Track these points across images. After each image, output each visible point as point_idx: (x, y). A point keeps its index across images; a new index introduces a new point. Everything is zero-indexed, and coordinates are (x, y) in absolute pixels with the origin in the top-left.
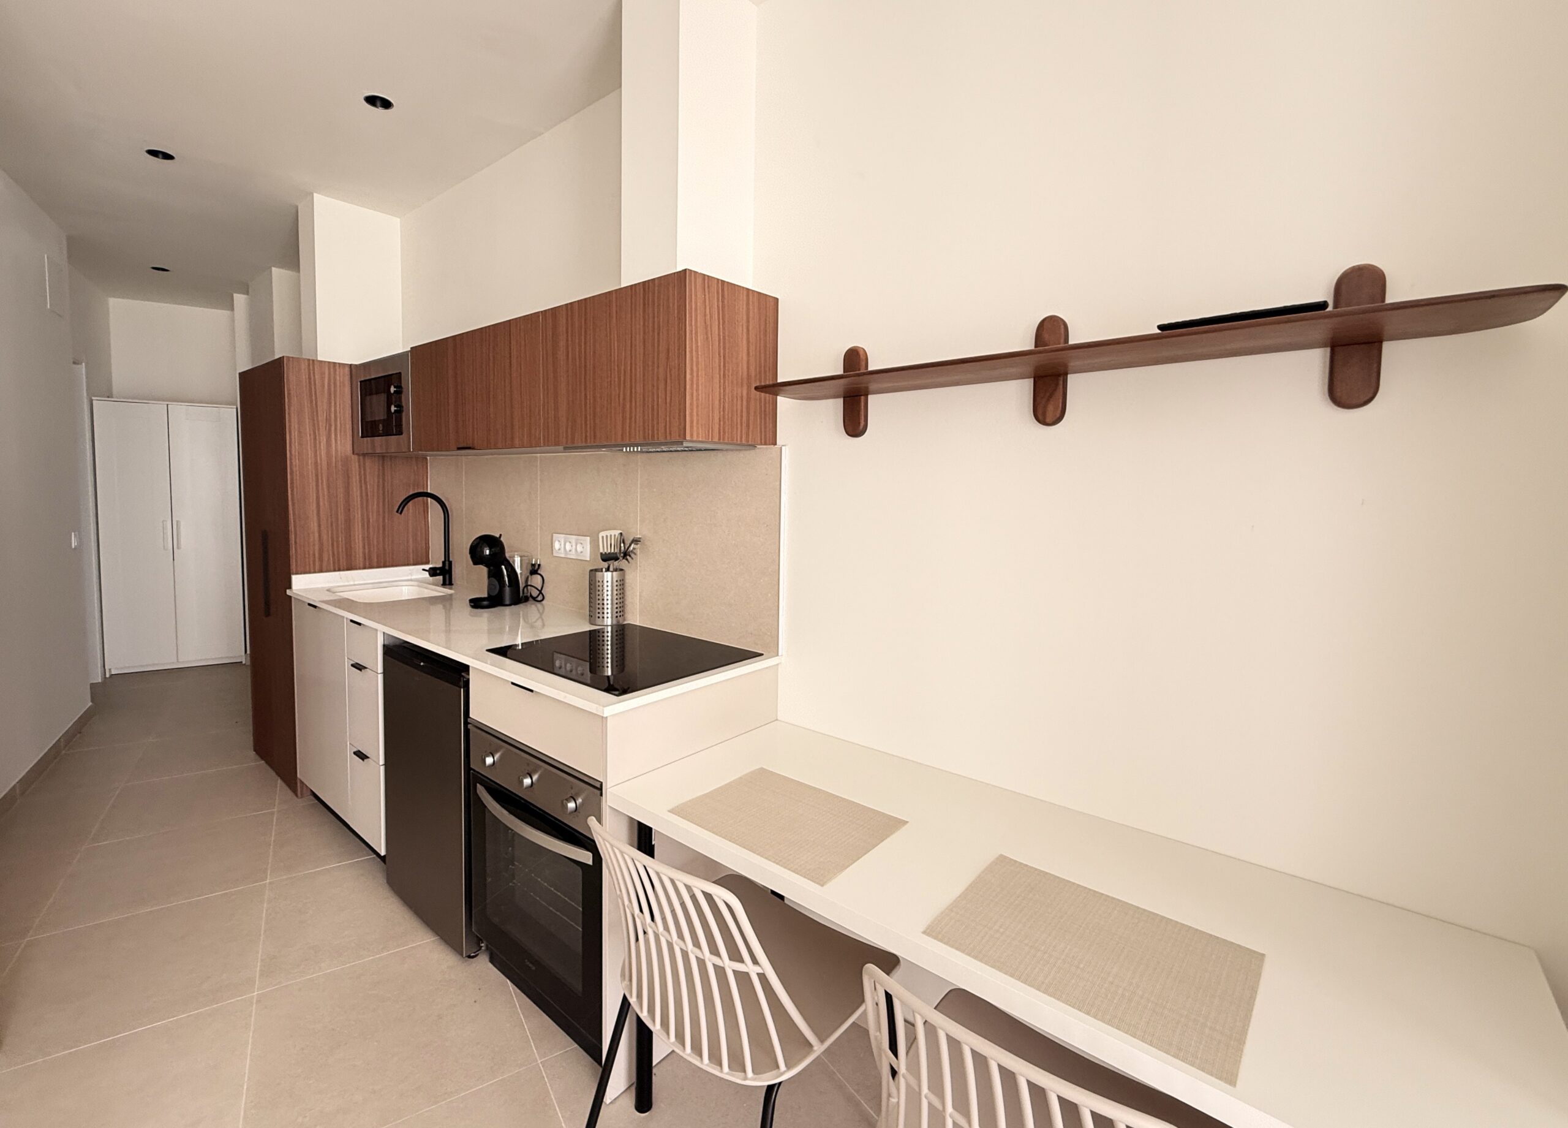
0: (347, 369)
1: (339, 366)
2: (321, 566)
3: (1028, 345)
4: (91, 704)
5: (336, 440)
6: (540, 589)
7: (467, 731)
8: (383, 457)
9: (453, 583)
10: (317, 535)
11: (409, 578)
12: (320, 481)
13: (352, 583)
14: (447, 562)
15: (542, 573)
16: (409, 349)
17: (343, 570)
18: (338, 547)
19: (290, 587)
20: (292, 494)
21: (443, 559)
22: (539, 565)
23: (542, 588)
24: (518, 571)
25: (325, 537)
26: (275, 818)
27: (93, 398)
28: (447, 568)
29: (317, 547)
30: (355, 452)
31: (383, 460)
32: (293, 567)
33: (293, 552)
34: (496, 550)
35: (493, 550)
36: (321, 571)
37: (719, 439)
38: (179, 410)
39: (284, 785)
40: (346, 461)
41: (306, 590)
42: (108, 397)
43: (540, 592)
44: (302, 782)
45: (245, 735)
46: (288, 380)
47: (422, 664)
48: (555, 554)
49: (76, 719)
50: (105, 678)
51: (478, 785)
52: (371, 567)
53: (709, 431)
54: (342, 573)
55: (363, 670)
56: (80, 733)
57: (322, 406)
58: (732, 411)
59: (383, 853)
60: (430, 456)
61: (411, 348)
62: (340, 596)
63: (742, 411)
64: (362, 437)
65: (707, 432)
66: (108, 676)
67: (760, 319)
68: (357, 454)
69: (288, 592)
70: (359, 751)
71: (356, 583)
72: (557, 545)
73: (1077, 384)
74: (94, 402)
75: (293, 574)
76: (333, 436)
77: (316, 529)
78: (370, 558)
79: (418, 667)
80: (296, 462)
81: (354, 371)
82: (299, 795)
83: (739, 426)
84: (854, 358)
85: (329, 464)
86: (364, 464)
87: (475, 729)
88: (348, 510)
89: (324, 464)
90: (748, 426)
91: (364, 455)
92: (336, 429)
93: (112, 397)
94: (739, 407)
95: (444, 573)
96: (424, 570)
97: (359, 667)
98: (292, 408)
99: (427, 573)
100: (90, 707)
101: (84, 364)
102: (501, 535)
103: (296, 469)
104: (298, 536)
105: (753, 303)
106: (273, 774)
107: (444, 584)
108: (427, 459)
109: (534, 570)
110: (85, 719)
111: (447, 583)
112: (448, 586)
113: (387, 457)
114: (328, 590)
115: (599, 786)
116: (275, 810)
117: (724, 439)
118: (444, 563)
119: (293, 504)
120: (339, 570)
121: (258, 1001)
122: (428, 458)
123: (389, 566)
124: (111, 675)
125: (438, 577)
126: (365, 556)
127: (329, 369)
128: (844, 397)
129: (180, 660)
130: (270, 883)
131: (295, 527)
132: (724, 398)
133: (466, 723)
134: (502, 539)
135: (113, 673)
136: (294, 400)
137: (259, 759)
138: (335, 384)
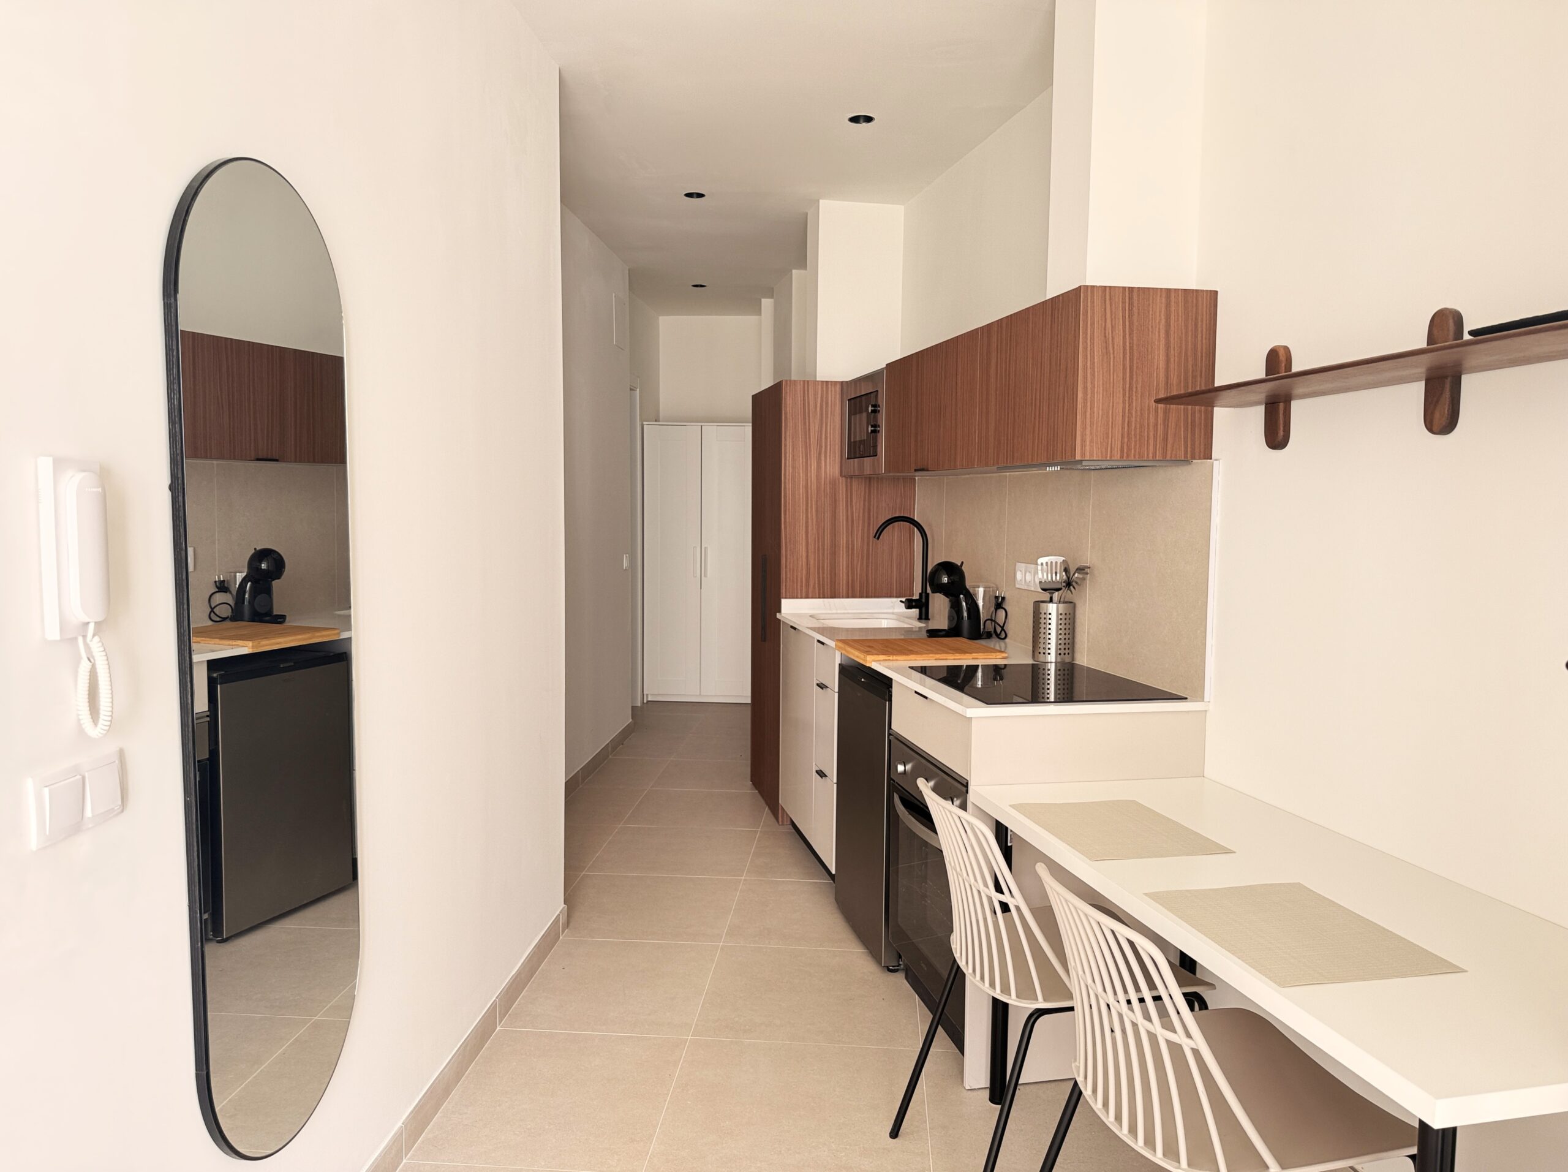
0: (838, 387)
1: (831, 385)
2: (807, 592)
3: (1422, 343)
4: (631, 720)
5: (825, 462)
6: (1002, 625)
7: (890, 741)
8: (869, 479)
9: (930, 617)
10: (804, 560)
11: (891, 611)
12: (809, 505)
13: (834, 611)
14: (924, 594)
15: (1006, 608)
16: (885, 366)
17: (828, 598)
18: (823, 573)
19: (780, 611)
20: (785, 518)
21: (920, 591)
22: (1003, 598)
23: (1004, 624)
24: (980, 603)
25: (812, 562)
26: (758, 836)
27: (645, 423)
28: (924, 600)
29: (804, 572)
30: (843, 474)
31: (870, 481)
32: (783, 591)
33: (783, 575)
34: (956, 578)
35: (952, 578)
36: (807, 597)
37: (1122, 457)
38: (710, 429)
39: (769, 811)
40: (833, 483)
41: (794, 615)
42: (656, 421)
43: (1002, 628)
44: (783, 809)
45: (745, 767)
46: (785, 404)
47: (863, 680)
48: (1017, 586)
49: (621, 730)
50: (643, 703)
51: (895, 793)
52: (854, 596)
53: (1107, 450)
54: (826, 600)
55: (824, 689)
56: (623, 744)
57: (814, 428)
58: (1142, 426)
59: (833, 872)
60: (918, 476)
61: (887, 365)
62: (823, 624)
63: (1156, 425)
64: (848, 459)
65: (1104, 450)
66: (645, 701)
67: (1186, 320)
68: (845, 476)
69: (778, 616)
70: (821, 771)
71: (839, 612)
72: (1019, 576)
73: (1471, 385)
74: (645, 426)
75: (783, 598)
76: (823, 458)
77: (804, 554)
78: (853, 587)
79: (859, 683)
80: (789, 486)
81: (845, 388)
82: (780, 823)
83: (1151, 442)
84: (1277, 360)
85: (818, 489)
86: (851, 486)
87: (896, 741)
88: (834, 534)
89: (814, 487)
90: (1165, 439)
91: (851, 477)
92: (826, 452)
93: (659, 421)
94: (1152, 421)
95: (921, 605)
96: (901, 601)
97: (822, 686)
98: (788, 434)
99: (903, 605)
100: (630, 723)
101: (638, 390)
102: (962, 563)
103: (789, 493)
104: (788, 560)
105: (1177, 303)
106: (763, 802)
107: (920, 618)
108: (915, 479)
109: (999, 604)
110: (626, 733)
111: (923, 617)
112: (923, 621)
113: (874, 478)
114: (810, 616)
115: (965, 784)
116: (759, 830)
117: (1128, 456)
118: (921, 595)
119: (785, 528)
120: (824, 598)
121: (722, 949)
122: (917, 478)
123: (872, 597)
124: (648, 701)
125: (914, 610)
126: (848, 582)
127: (822, 388)
128: (1266, 404)
129: (702, 694)
130: (745, 880)
131: (786, 551)
132: (1130, 412)
133: (889, 734)
134: (963, 568)
135: (649, 699)
136: (790, 424)
137: (754, 788)
138: (827, 403)
